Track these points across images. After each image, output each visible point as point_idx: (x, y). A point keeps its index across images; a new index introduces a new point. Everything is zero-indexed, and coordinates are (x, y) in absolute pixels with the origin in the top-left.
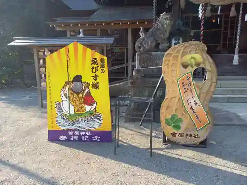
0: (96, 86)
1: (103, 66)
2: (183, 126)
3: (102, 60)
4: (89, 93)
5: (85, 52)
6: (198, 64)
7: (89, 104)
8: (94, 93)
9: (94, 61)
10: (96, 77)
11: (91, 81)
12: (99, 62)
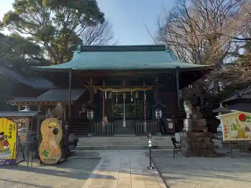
0: (10, 137)
1: (14, 128)
2: (49, 155)
3: (14, 125)
4: (6, 141)
5: (7, 121)
6: (55, 127)
7: (6, 146)
8: (9, 140)
9: (11, 125)
10: (11, 133)
11: (8, 135)
12: (13, 125)
